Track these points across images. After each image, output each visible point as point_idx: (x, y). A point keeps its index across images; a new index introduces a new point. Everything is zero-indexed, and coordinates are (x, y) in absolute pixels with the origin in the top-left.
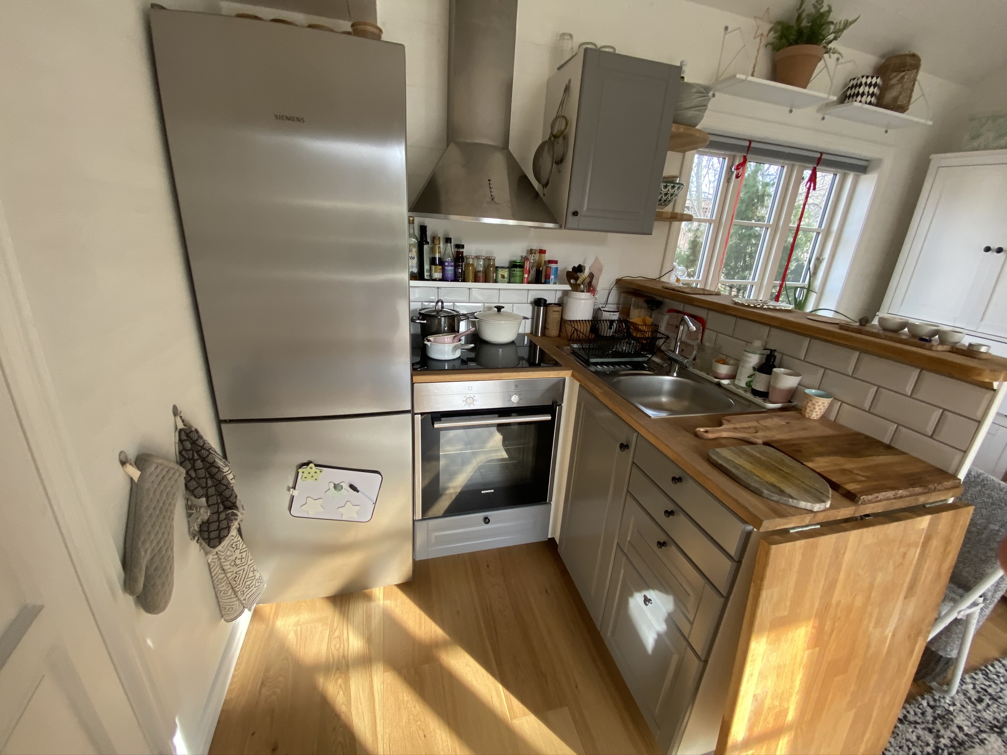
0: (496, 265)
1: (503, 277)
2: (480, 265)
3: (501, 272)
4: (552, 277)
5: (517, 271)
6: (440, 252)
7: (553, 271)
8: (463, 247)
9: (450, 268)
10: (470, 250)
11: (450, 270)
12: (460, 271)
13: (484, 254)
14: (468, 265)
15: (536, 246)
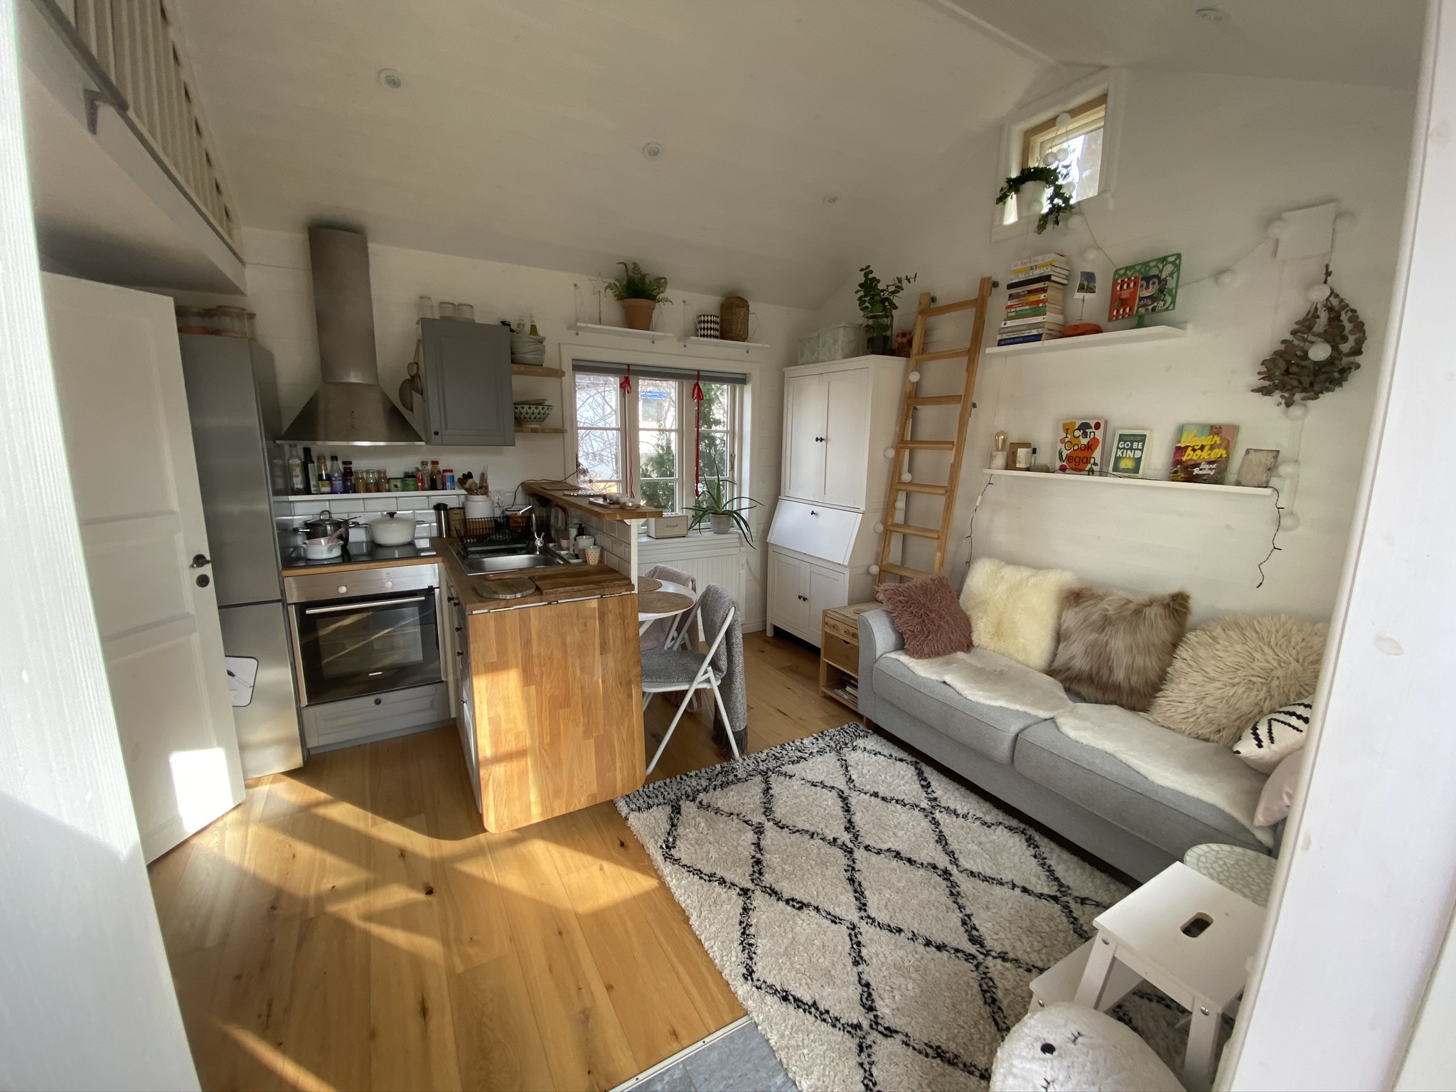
0: (388, 477)
1: (396, 486)
2: (372, 478)
3: (393, 483)
4: (448, 484)
5: (410, 481)
6: (326, 470)
7: (448, 479)
8: (350, 463)
9: (338, 482)
10: (358, 465)
11: (338, 484)
12: (349, 484)
13: (376, 468)
14: (358, 478)
15: (429, 458)
